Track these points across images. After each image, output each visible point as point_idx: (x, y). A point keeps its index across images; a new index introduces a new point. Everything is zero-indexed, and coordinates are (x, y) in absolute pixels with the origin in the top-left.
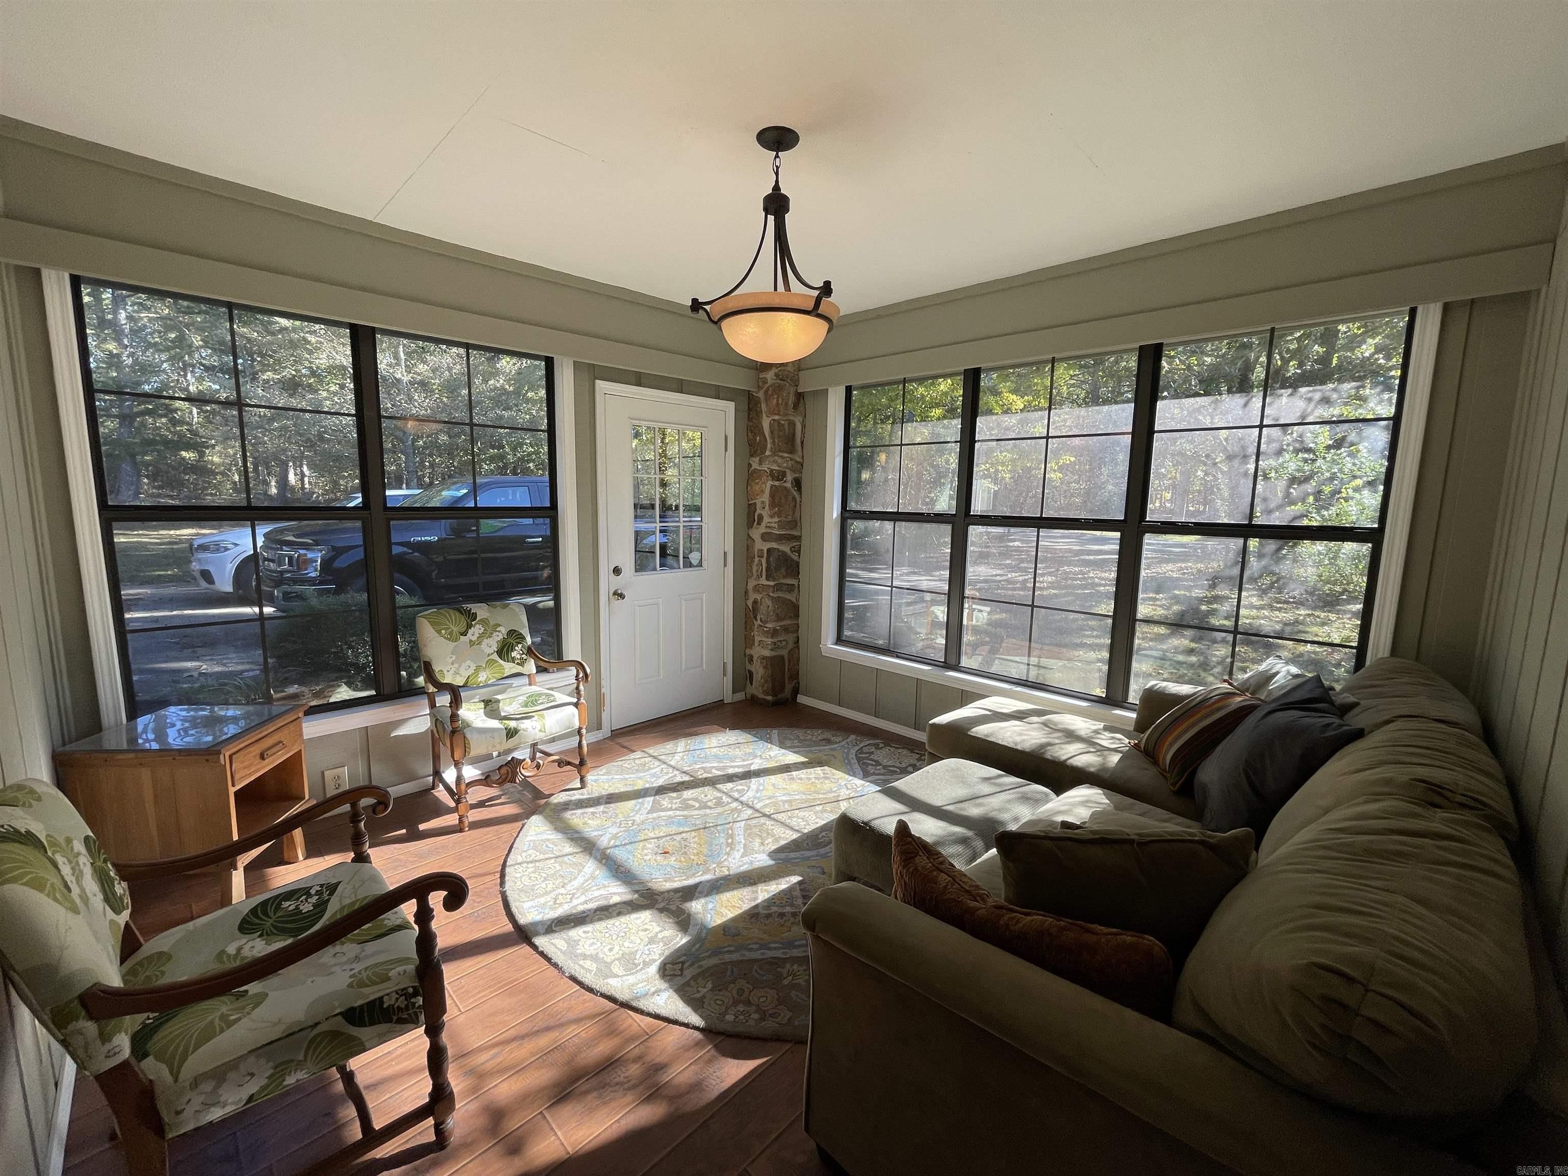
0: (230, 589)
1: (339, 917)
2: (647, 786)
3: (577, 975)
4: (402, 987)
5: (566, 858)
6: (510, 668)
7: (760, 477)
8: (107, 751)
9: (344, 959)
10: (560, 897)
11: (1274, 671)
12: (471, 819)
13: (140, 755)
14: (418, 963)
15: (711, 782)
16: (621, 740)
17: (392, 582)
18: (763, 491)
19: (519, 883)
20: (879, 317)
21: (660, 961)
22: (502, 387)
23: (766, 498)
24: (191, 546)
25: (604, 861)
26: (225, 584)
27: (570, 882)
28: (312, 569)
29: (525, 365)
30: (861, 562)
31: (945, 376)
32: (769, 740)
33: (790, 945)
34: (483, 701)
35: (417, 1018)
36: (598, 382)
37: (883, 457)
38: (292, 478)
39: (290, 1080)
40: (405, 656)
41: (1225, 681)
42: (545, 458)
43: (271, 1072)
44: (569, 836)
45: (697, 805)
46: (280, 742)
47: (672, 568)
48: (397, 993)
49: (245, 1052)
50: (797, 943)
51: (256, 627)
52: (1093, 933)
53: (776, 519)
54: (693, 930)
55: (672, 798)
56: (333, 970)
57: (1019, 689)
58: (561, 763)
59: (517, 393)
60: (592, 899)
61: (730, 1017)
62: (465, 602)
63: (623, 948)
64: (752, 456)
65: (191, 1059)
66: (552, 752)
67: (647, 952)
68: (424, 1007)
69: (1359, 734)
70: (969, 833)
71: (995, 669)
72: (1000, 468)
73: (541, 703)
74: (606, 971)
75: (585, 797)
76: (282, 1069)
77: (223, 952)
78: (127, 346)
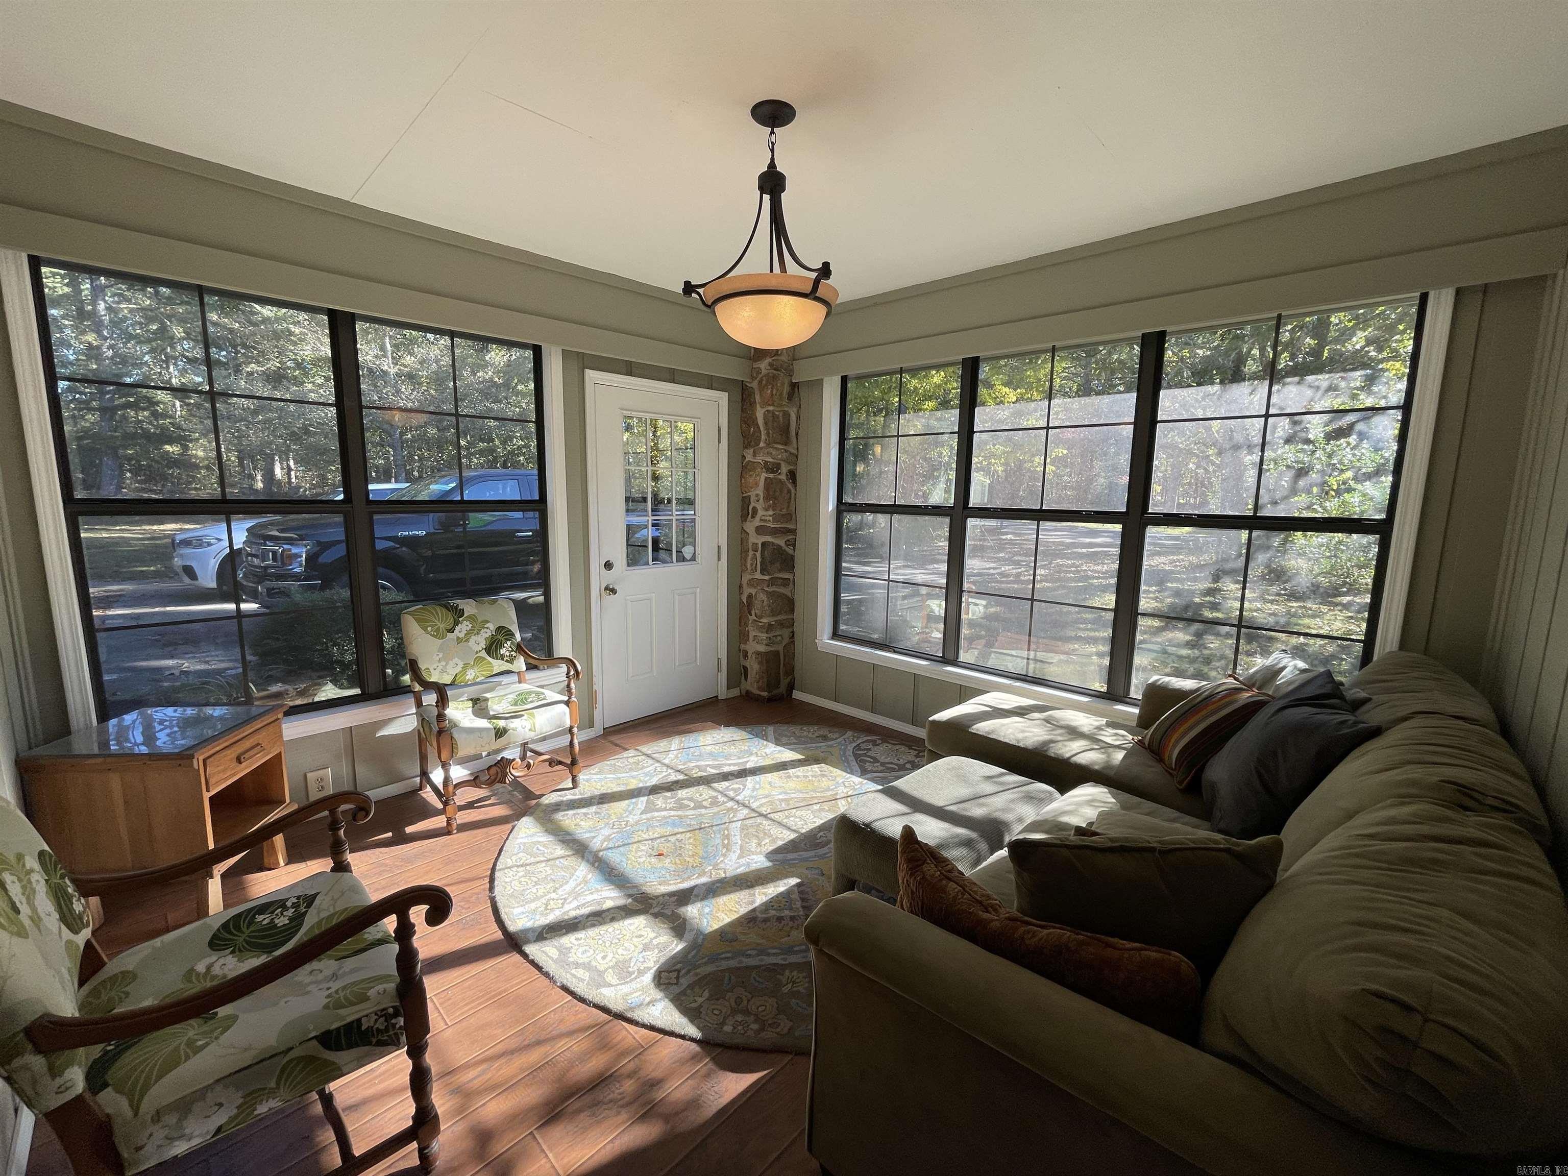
0: (213, 585)
1: (317, 932)
2: (641, 785)
3: (569, 985)
4: (382, 1007)
5: (557, 862)
6: (500, 666)
7: (754, 469)
8: (78, 756)
9: (320, 977)
10: (552, 902)
11: (1281, 666)
12: (459, 822)
13: (109, 760)
14: (398, 980)
15: (706, 781)
16: (614, 738)
17: (376, 576)
18: (757, 484)
19: (509, 888)
20: (875, 304)
21: (655, 969)
22: (491, 380)
23: (760, 491)
24: (173, 541)
25: (596, 864)
26: (208, 580)
27: (561, 886)
28: (297, 564)
29: (514, 357)
30: (855, 556)
31: (938, 367)
32: (765, 737)
33: (789, 950)
34: (471, 700)
35: (398, 1040)
36: (587, 371)
37: (878, 449)
38: (278, 472)
39: (262, 1109)
40: (389, 652)
41: (1230, 676)
42: (534, 450)
43: (241, 1101)
44: (560, 838)
45: (692, 805)
46: (258, 745)
47: (664, 562)
48: (376, 1014)
49: (211, 1081)
50: (796, 949)
51: (233, 626)
52: (1115, 948)
53: (771, 513)
54: (689, 936)
55: (666, 798)
56: (309, 989)
57: (1018, 684)
58: (552, 763)
59: (507, 385)
60: (584, 905)
61: (728, 1028)
62: (452, 598)
63: (617, 956)
64: (746, 447)
65: (154, 1091)
66: (542, 751)
67: (641, 960)
68: (405, 1027)
69: (1375, 733)
70: (974, 835)
71: (992, 663)
72: (993, 461)
73: (532, 702)
74: (599, 979)
75: (577, 797)
76: (252, 1097)
77: (192, 970)
78: (107, 338)
